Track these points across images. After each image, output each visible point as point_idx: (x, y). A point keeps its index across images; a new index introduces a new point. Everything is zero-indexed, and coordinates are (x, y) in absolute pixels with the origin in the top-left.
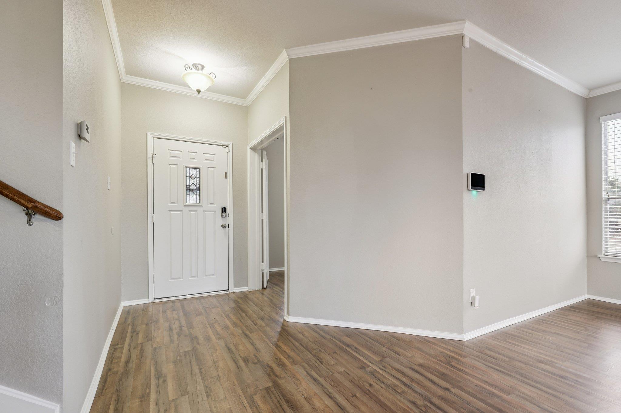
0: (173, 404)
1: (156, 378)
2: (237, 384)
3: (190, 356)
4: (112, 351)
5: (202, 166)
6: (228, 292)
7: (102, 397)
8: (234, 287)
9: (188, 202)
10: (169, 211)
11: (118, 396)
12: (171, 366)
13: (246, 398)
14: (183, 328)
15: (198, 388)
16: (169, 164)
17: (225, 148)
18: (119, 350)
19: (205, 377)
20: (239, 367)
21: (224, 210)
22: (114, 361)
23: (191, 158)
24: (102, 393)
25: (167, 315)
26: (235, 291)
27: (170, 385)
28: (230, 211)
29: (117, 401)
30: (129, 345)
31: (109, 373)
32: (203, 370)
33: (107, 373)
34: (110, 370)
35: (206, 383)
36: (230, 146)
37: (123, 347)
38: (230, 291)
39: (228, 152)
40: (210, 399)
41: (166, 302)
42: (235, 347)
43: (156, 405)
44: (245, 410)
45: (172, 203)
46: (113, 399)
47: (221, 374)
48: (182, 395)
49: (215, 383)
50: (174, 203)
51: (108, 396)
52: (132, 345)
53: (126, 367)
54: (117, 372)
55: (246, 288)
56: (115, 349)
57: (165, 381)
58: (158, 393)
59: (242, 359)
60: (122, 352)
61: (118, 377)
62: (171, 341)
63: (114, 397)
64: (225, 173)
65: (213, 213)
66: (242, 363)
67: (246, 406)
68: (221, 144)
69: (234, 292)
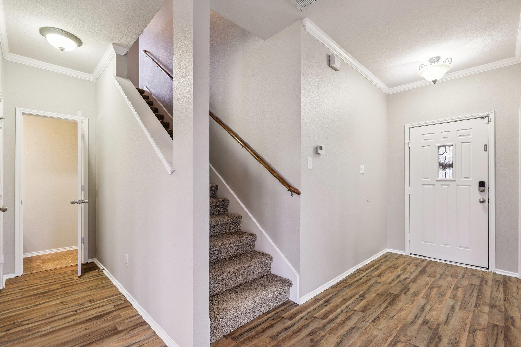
0: (353, 312)
1: (360, 296)
2: (398, 329)
3: (390, 297)
4: (356, 272)
5: (454, 143)
6: (488, 271)
7: (332, 289)
8: (496, 268)
9: (440, 176)
10: (422, 185)
11: (337, 293)
12: (374, 295)
13: (393, 339)
14: (408, 279)
15: (373, 314)
16: (423, 146)
17: (484, 120)
18: (359, 274)
19: (384, 312)
20: (413, 322)
21: (482, 184)
22: (351, 278)
23: (444, 138)
24: (333, 288)
25: (407, 267)
26: (497, 272)
27: (362, 304)
28: (491, 185)
29: (335, 294)
30: (366, 274)
31: (344, 282)
32: (388, 308)
33: (344, 281)
34: (346, 280)
35: (381, 315)
36: (492, 116)
37: (362, 273)
38: (490, 270)
39: (488, 123)
40: (373, 323)
41: (418, 259)
42: (429, 310)
43: (346, 307)
44: (384, 344)
45: (425, 178)
46: (334, 293)
47: (395, 317)
48: (361, 312)
49: (386, 319)
50: (427, 178)
51: (334, 290)
52: (368, 274)
53: (353, 283)
54: (348, 283)
55: (517, 275)
56: (358, 272)
57: (362, 300)
58: (353, 303)
59: (424, 319)
60: (359, 275)
61: (346, 285)
62: (390, 283)
63: (335, 292)
64: (484, 145)
65: (468, 186)
66: (420, 321)
67: (387, 342)
68: (479, 117)
69: (495, 272)
